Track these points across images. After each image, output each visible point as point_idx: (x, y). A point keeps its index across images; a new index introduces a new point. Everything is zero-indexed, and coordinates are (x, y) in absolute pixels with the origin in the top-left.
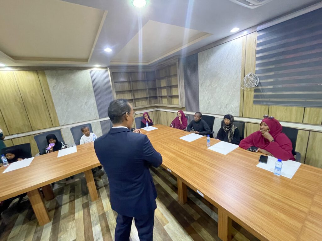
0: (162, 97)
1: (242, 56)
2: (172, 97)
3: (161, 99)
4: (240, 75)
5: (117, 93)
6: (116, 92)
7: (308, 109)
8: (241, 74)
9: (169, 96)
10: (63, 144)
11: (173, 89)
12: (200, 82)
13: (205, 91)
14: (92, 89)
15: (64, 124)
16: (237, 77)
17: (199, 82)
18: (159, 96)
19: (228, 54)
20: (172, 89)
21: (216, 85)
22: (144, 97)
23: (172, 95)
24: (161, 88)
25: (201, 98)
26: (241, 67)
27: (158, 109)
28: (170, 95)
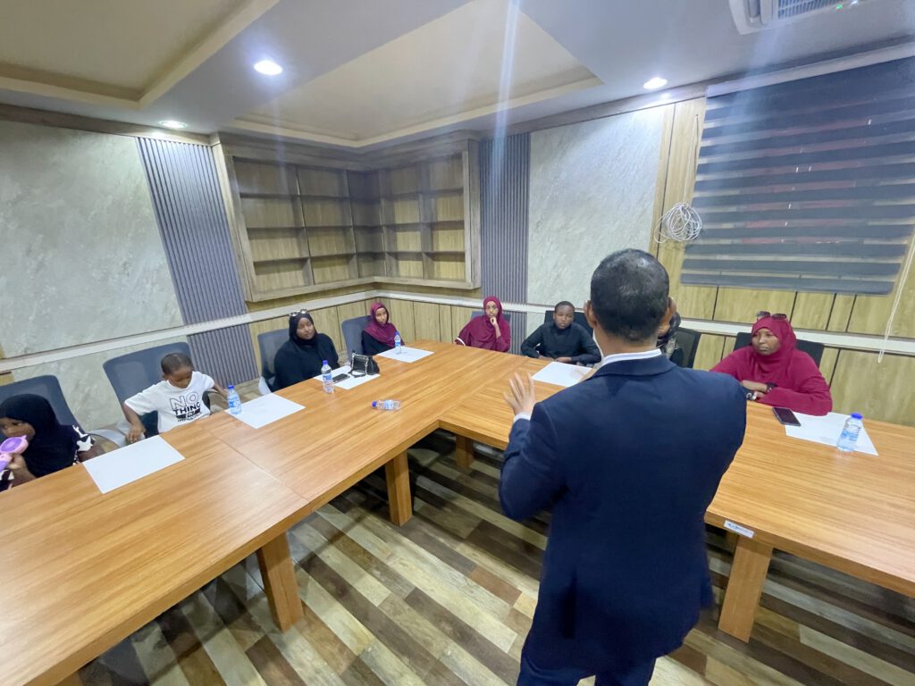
0: (397, 256)
1: (661, 158)
2: (435, 256)
3: (394, 261)
4: (651, 206)
5: (253, 233)
6: (248, 230)
7: (803, 296)
8: (653, 204)
9: (427, 254)
10: (82, 436)
11: (440, 232)
12: (534, 217)
13: (548, 244)
14: (149, 211)
15: (26, 349)
16: (644, 212)
17: (530, 216)
18: (389, 253)
19: (621, 148)
20: (435, 232)
21: (583, 229)
22: (341, 253)
23: (435, 250)
24: (394, 228)
25: (533, 262)
26: (654, 185)
27: (382, 294)
28: (430, 250)
